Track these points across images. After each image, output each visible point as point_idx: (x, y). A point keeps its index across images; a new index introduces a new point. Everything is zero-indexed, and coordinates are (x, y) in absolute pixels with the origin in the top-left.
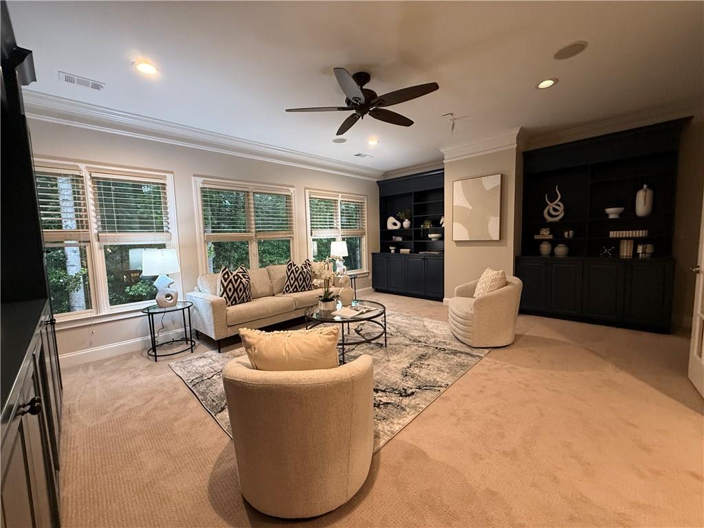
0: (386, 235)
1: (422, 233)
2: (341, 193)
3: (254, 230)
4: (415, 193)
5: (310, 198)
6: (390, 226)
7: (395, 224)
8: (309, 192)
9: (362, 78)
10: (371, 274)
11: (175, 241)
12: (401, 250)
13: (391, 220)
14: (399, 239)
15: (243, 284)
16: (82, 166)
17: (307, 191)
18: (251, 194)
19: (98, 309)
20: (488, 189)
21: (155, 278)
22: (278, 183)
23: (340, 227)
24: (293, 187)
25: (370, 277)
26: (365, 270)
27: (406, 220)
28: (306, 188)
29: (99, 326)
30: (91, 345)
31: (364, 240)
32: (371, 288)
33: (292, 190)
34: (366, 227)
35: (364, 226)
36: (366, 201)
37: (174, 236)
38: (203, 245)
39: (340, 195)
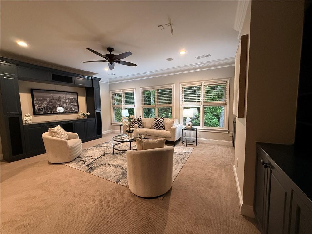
3: (156, 104)
5: (182, 87)
8: (182, 85)
11: (135, 108)
16: (121, 90)
17: (181, 84)
18: (156, 90)
22: (166, 84)
23: (202, 101)
24: (173, 84)
28: (180, 83)
31: (226, 109)
33: (172, 85)
34: (228, 100)
35: (226, 99)
36: (229, 82)
37: (135, 106)
38: (141, 109)
39: (203, 82)
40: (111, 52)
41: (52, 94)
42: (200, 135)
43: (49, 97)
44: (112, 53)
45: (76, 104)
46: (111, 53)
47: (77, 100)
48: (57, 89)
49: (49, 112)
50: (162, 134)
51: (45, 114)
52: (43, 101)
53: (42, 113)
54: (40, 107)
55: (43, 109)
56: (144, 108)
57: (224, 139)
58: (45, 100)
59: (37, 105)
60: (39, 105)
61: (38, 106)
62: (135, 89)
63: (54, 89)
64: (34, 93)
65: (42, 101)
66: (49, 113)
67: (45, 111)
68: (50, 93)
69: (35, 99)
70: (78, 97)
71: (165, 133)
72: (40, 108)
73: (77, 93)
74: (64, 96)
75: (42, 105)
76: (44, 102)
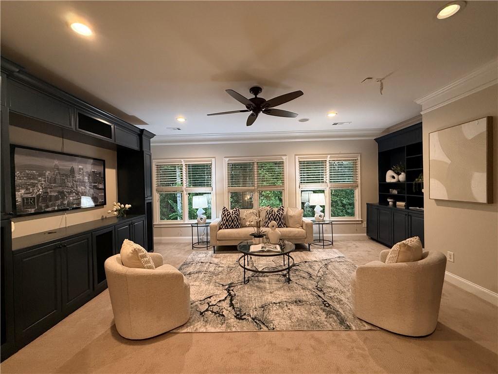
0: (384, 188)
1: (414, 187)
2: (329, 154)
3: (256, 185)
4: (407, 146)
5: (299, 161)
6: (389, 179)
7: (394, 177)
9: (256, 90)
10: (365, 222)
11: (214, 192)
12: (397, 203)
13: (390, 173)
14: (395, 192)
15: (231, 218)
16: (182, 160)
17: (297, 157)
18: (255, 163)
19: (184, 221)
20: (470, 139)
21: (197, 209)
22: (273, 154)
23: (328, 181)
24: (286, 155)
25: (365, 225)
26: (357, 217)
27: (402, 173)
28: (296, 155)
29: (183, 228)
30: (181, 236)
31: (357, 193)
32: (366, 234)
33: (284, 158)
34: (359, 181)
35: (357, 179)
36: (359, 158)
37: (214, 189)
38: (227, 193)
39: (329, 156)
40: (256, 94)
41: (56, 162)
42: (326, 230)
43: (51, 169)
44: (258, 96)
45: (101, 186)
46: (256, 96)
47: (103, 177)
48: (66, 150)
49: (47, 207)
50: (292, 234)
51: (39, 213)
52: (36, 179)
53: (33, 211)
54: (29, 196)
55: (34, 202)
56: (231, 193)
57: (356, 231)
58: (42, 175)
59: (22, 188)
60: (27, 189)
61: (23, 191)
62: (213, 159)
63: (59, 149)
64: (15, 156)
65: (33, 179)
66: (48, 210)
67: (40, 204)
68: (54, 159)
69: (17, 173)
70: (106, 169)
71: (296, 233)
72: (27, 199)
73: (104, 161)
74: (80, 167)
75: (33, 190)
76: (40, 181)
